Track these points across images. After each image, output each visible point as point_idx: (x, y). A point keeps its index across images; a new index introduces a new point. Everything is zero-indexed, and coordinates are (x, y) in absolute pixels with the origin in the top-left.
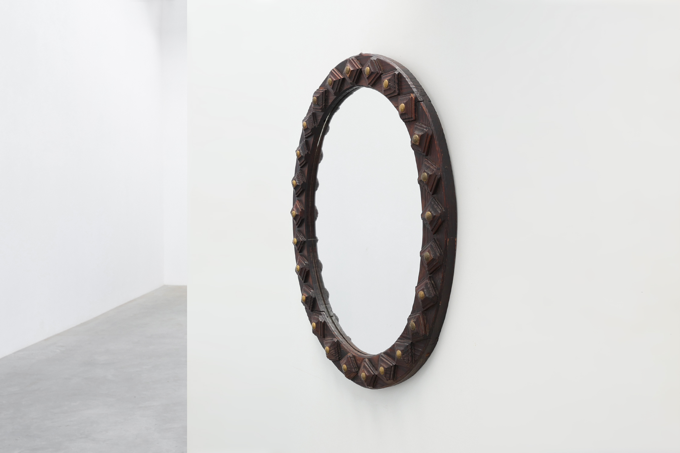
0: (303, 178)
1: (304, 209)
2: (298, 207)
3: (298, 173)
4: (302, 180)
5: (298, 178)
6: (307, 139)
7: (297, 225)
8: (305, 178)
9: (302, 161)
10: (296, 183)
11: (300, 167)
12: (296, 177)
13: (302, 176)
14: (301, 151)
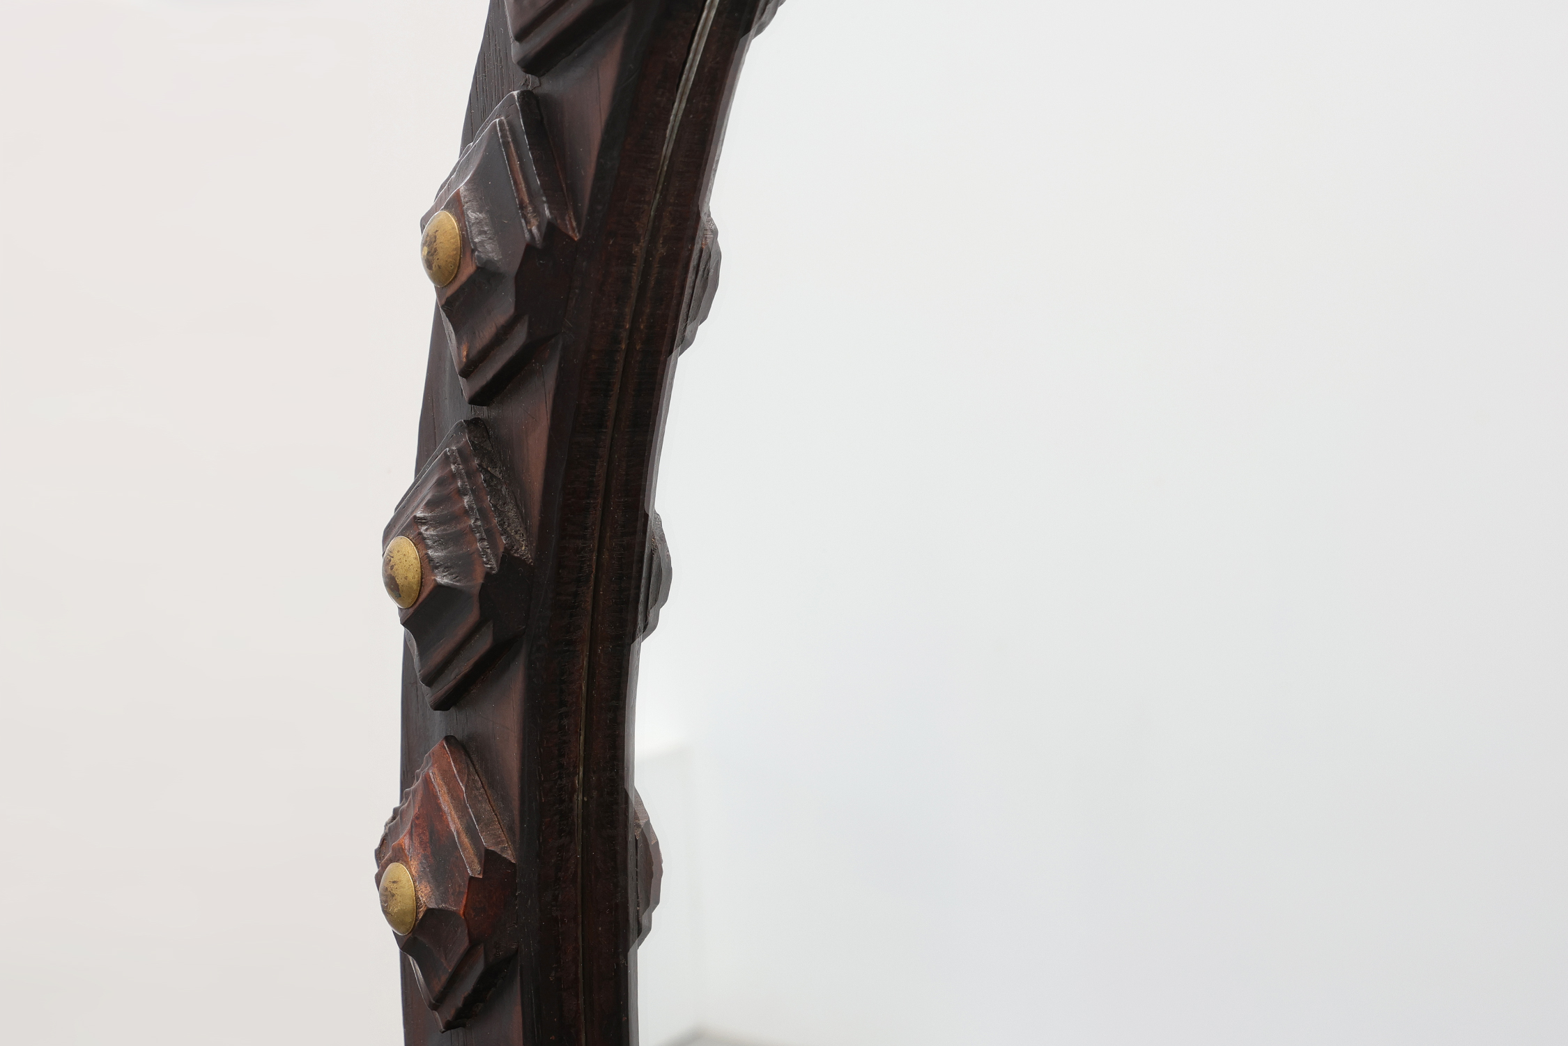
0: (501, 514)
1: (509, 855)
2: (454, 824)
3: (447, 459)
4: (490, 536)
5: (437, 512)
6: (548, 86)
7: (437, 1004)
8: (524, 518)
9: (487, 333)
10: (428, 564)
11: (466, 388)
12: (430, 505)
13: (494, 492)
14: (472, 215)
